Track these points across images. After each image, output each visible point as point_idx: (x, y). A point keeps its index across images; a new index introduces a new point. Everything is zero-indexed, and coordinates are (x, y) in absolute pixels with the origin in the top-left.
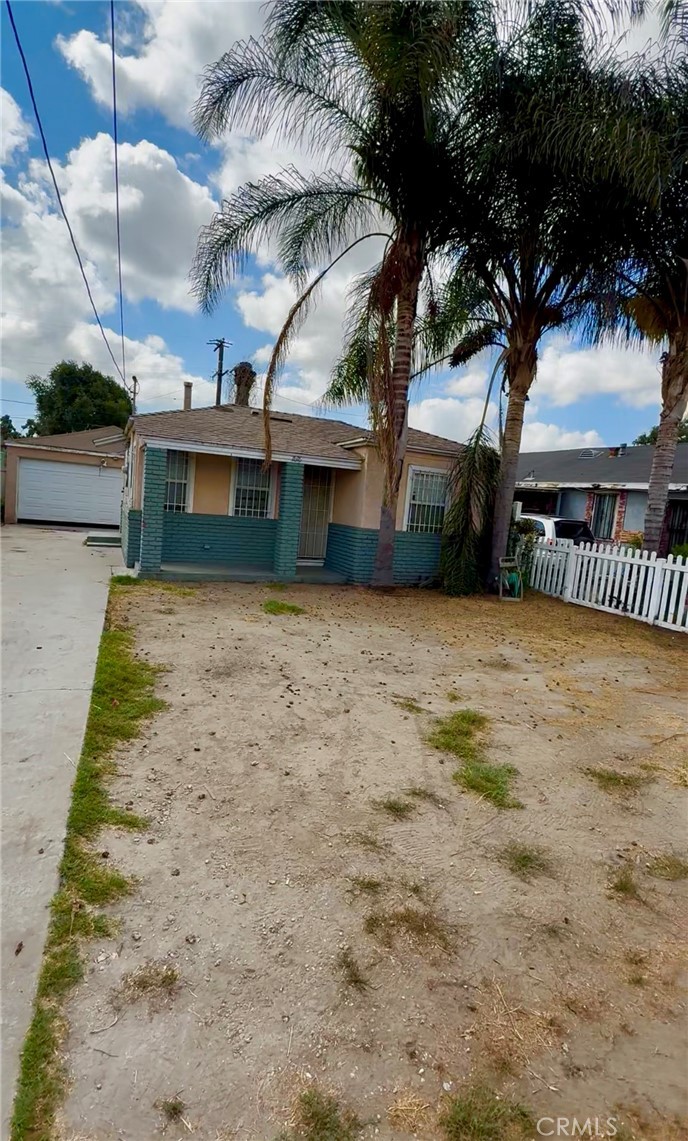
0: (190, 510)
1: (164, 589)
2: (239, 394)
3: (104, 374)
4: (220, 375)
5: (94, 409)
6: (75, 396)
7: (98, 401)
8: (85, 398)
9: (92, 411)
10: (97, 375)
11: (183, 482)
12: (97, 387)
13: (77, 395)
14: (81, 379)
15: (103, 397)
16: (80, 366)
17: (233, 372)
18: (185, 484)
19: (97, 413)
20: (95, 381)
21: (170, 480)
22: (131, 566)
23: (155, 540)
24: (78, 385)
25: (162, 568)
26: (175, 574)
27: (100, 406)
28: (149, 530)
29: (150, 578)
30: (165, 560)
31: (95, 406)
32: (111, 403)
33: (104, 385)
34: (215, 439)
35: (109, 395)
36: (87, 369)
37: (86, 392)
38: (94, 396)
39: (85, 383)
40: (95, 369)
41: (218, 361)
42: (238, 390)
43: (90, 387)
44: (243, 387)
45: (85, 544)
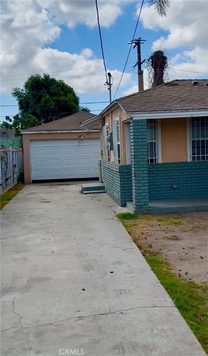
0: (160, 161)
1: (158, 221)
2: (155, 75)
3: (57, 79)
4: (139, 64)
5: (53, 103)
6: (41, 97)
7: (55, 98)
8: (47, 97)
9: (52, 105)
10: (53, 80)
11: (154, 141)
12: (54, 88)
13: (43, 96)
14: (43, 85)
15: (58, 94)
16: (42, 77)
17: (151, 60)
18: (155, 143)
19: (55, 106)
20: (52, 85)
21: (149, 141)
22: (124, 205)
23: (144, 186)
24: (42, 89)
25: (150, 205)
26: (160, 209)
27: (56, 100)
28: (139, 179)
29: (143, 214)
30: (151, 199)
31: (54, 101)
32: (63, 98)
33: (57, 86)
34: (178, 107)
35: (62, 93)
36: (47, 77)
37: (47, 93)
38: (52, 95)
39: (46, 87)
40: (51, 77)
41: (137, 55)
42: (155, 72)
43: (50, 89)
44: (158, 69)
45: (83, 193)
